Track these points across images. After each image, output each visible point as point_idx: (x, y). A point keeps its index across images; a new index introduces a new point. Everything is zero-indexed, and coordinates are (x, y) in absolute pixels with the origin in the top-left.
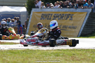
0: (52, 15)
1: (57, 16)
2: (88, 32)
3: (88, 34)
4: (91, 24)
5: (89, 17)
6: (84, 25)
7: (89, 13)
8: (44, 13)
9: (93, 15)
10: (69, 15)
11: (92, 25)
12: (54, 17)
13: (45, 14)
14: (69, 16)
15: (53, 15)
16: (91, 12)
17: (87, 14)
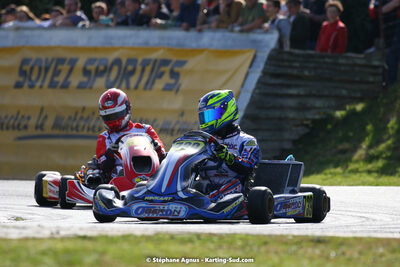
0: (73, 62)
1: (102, 68)
4: (277, 113)
5: (265, 73)
7: (264, 55)
8: (33, 56)
9: (286, 64)
10: (165, 62)
11: (280, 119)
12: (86, 72)
13: (38, 60)
14: (163, 69)
15: (80, 64)
16: (273, 50)
17: (255, 57)
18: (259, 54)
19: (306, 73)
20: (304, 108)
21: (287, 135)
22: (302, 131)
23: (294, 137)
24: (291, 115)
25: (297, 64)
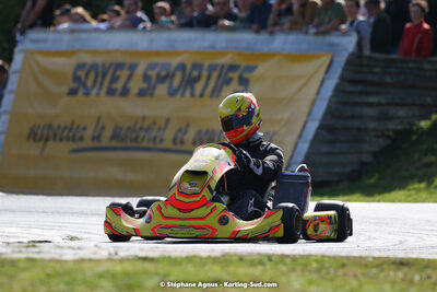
0: (133, 67)
1: (163, 73)
2: (337, 170)
3: (339, 181)
4: (355, 123)
5: (342, 79)
6: (313, 126)
7: (341, 60)
8: (88, 59)
9: (366, 69)
10: (233, 68)
11: (359, 129)
12: (146, 78)
14: (231, 75)
15: (140, 70)
16: (352, 54)
17: (331, 62)
18: (336, 59)
19: (388, 79)
20: (385, 118)
21: (367, 147)
22: (383, 142)
23: (375, 148)
24: (372, 125)
25: (378, 70)
